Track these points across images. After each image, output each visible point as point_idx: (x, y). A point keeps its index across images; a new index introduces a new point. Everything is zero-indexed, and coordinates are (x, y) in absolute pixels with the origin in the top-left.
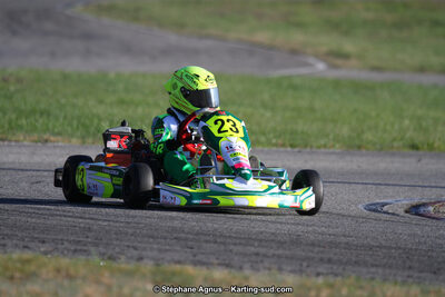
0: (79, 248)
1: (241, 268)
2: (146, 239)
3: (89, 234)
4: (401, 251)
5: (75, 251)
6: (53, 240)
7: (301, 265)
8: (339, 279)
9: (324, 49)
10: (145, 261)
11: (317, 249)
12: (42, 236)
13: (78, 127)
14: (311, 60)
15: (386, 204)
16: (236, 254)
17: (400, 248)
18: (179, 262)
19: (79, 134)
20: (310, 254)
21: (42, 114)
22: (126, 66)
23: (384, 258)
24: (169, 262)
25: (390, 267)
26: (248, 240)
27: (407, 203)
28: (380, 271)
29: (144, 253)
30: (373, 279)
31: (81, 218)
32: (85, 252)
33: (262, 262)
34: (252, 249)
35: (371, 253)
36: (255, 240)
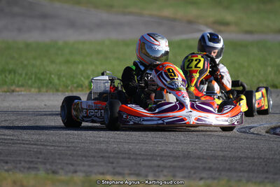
0: (32, 166)
2: (80, 158)
3: (40, 156)
4: (261, 160)
5: (29, 168)
6: (14, 161)
7: (189, 173)
8: (216, 181)
9: (211, 20)
11: (201, 161)
12: (6, 158)
13: (35, 82)
14: (202, 27)
15: (253, 127)
16: (144, 166)
17: (261, 158)
18: (103, 174)
19: (36, 85)
21: (10, 72)
22: (72, 37)
23: (249, 165)
24: (96, 174)
25: (253, 172)
26: (153, 156)
27: (268, 126)
28: (246, 175)
29: (78, 168)
30: (240, 181)
31: (35, 145)
32: (37, 169)
33: (162, 171)
34: (156, 162)
35: (239, 162)
36: (158, 156)
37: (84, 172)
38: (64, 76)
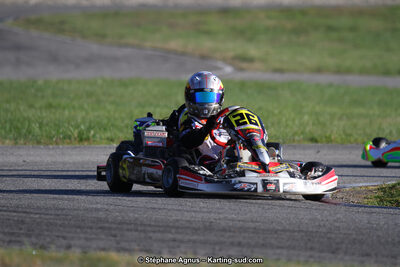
0: (13, 239)
2: (74, 229)
3: (23, 227)
4: (303, 234)
5: (10, 242)
7: (214, 249)
9: (231, 54)
10: (73, 249)
11: (228, 234)
13: (11, 131)
14: (220, 64)
16: (155, 241)
17: (302, 231)
18: (104, 249)
19: (11, 136)
22: (54, 74)
23: (288, 240)
24: (95, 249)
25: (294, 248)
26: (166, 227)
28: (285, 252)
29: (72, 243)
30: (278, 260)
31: (15, 212)
32: (20, 243)
33: (179, 247)
34: (170, 236)
35: (276, 236)
36: (173, 227)
38: (47, 125)
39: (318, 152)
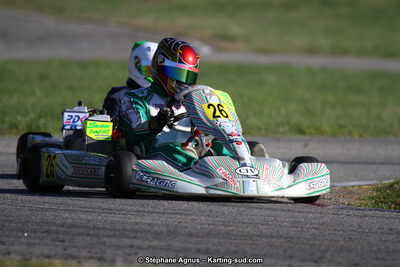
1: (113, 261)
2: (15, 233)
4: (281, 240)
10: (12, 256)
11: (194, 240)
14: (196, 44)
16: (109, 247)
17: (281, 237)
18: (49, 257)
20: (188, 245)
24: (38, 257)
25: (271, 256)
26: (123, 231)
29: (12, 248)
33: (136, 254)
34: (127, 241)
35: (250, 242)
37: (21, 254)
39: (306, 145)
